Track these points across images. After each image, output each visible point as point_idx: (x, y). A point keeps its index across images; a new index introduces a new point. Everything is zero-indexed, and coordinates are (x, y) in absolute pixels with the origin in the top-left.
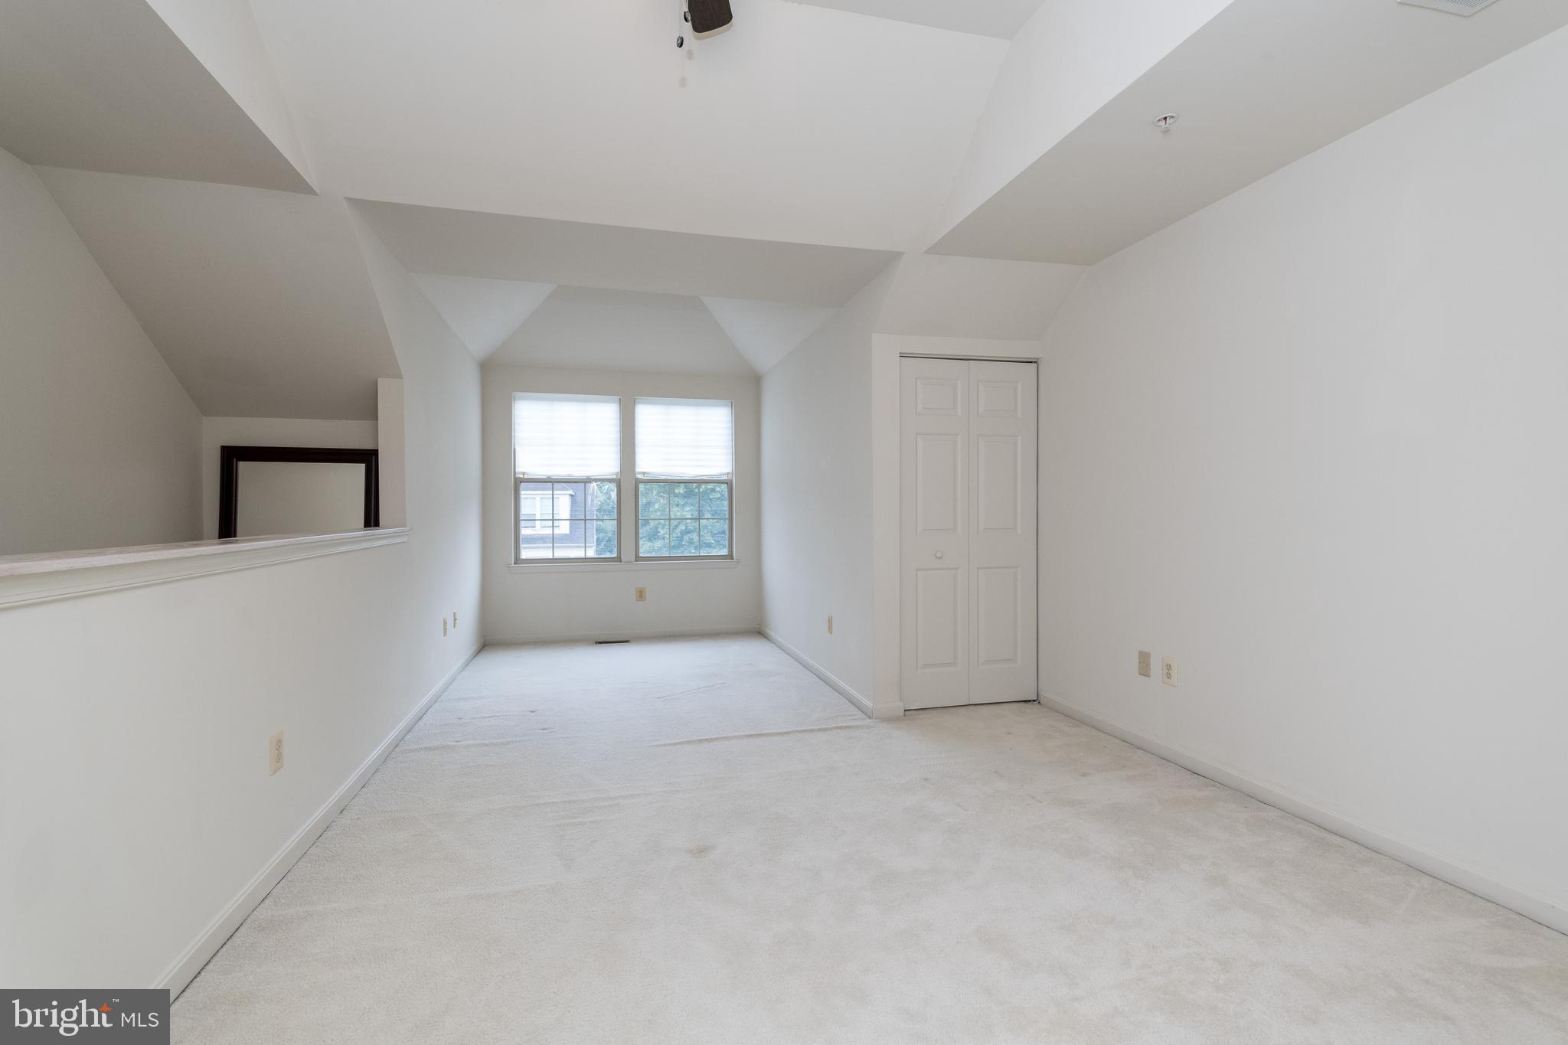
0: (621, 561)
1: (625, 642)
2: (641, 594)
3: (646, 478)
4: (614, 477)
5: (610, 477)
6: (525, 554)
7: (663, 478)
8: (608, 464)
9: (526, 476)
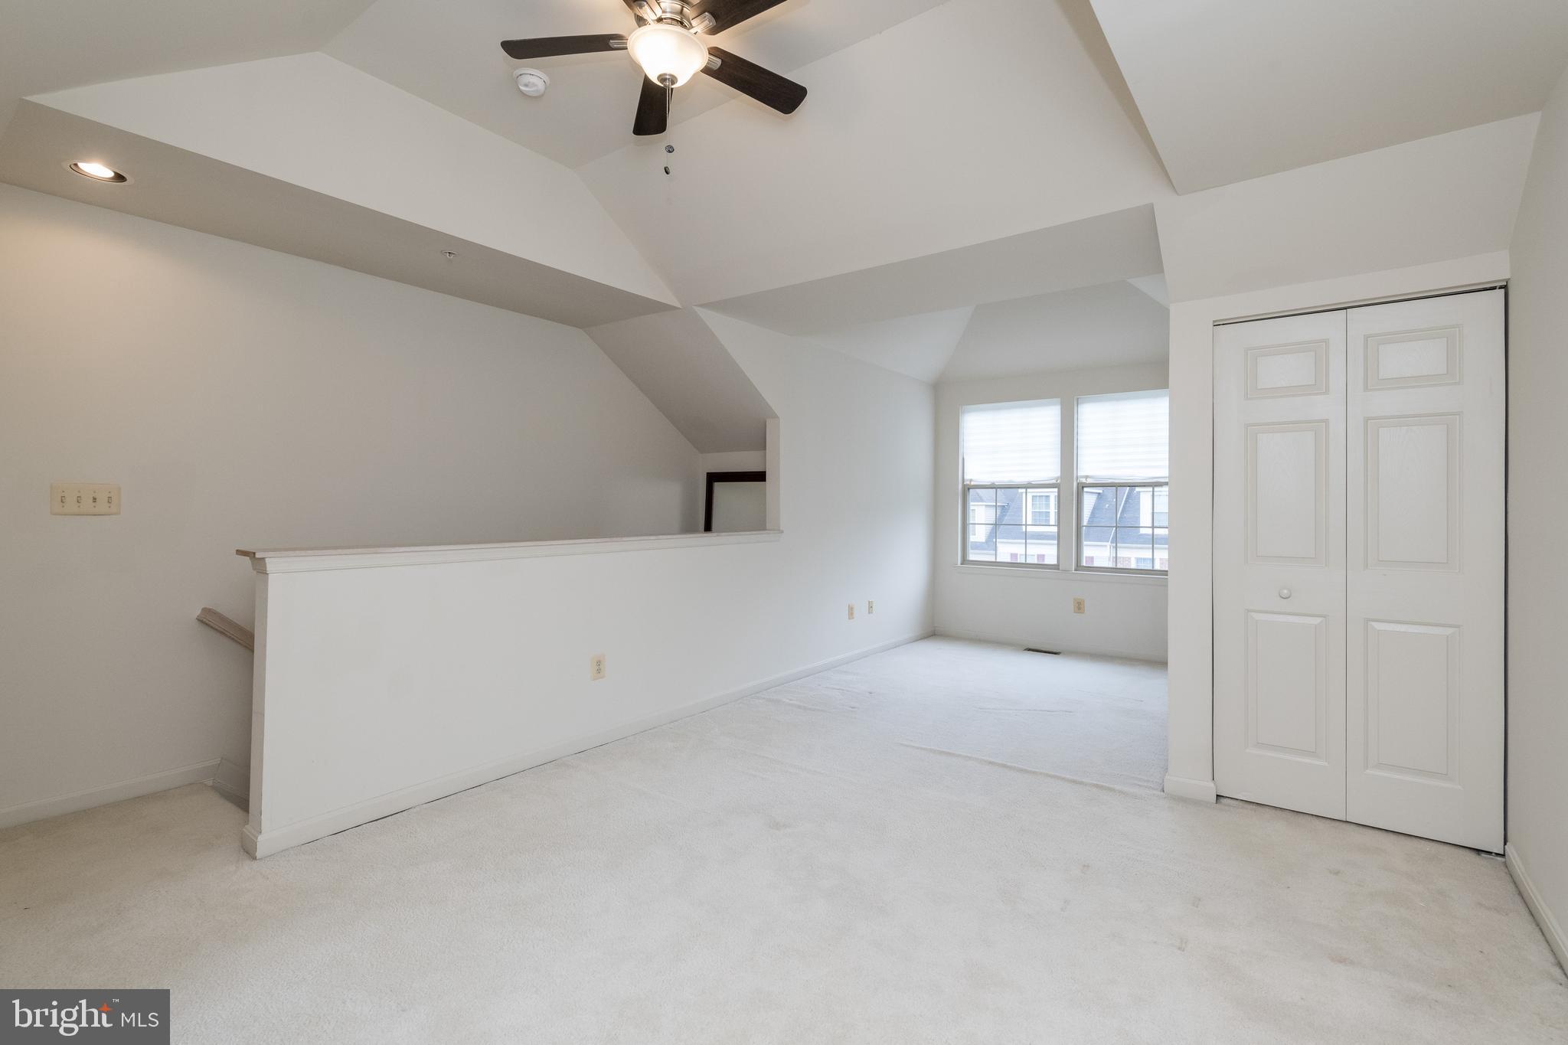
0: (1058, 569)
1: (1055, 653)
2: (1079, 606)
3: (1089, 481)
4: (1054, 481)
5: (1051, 482)
6: (973, 556)
7: (1109, 481)
8: (1049, 468)
9: (972, 483)
